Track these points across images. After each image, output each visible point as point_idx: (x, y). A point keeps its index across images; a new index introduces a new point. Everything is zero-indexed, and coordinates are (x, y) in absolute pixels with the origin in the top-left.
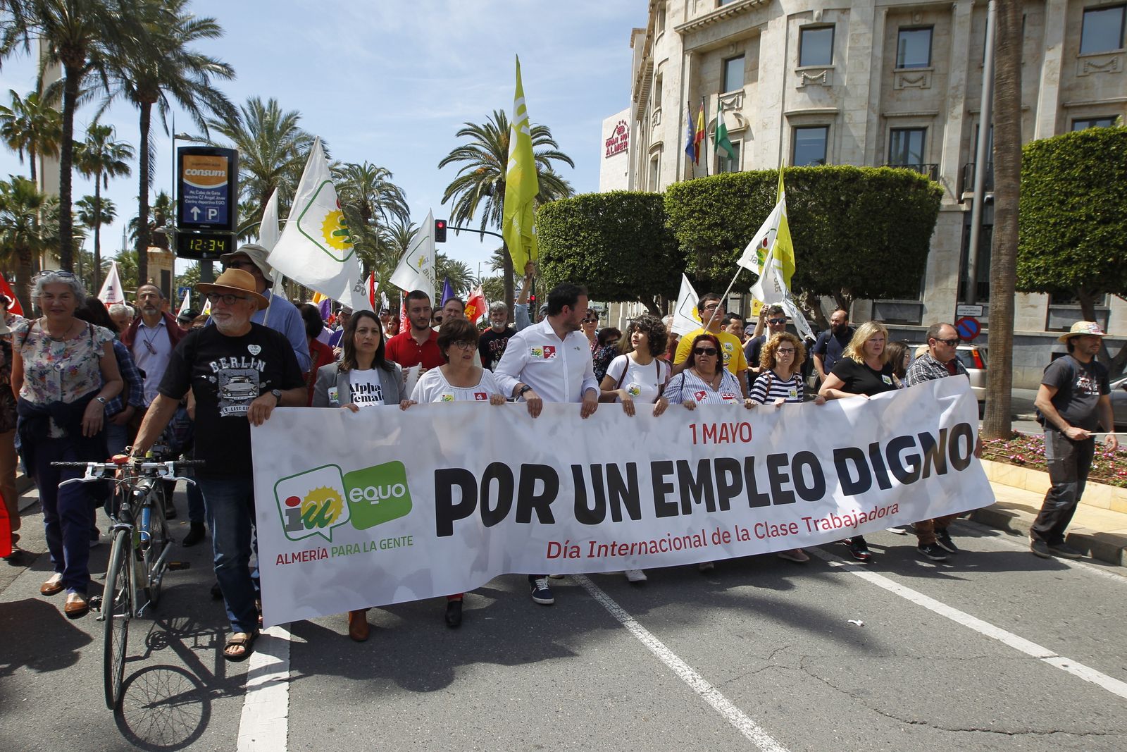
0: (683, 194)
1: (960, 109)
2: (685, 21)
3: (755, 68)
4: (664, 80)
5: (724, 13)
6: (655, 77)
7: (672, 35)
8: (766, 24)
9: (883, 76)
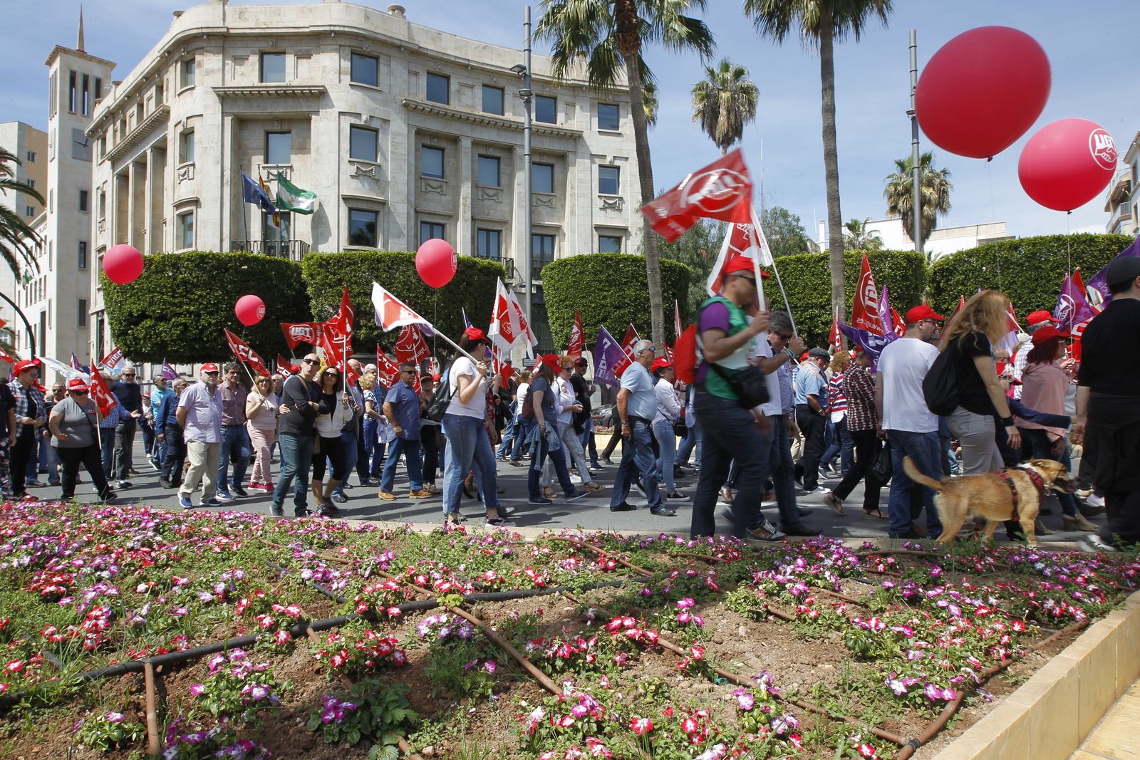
0: (329, 264)
1: (469, 215)
2: (223, 84)
3: (303, 148)
4: (197, 136)
5: (272, 91)
6: (180, 129)
7: (206, 93)
8: (317, 113)
9: (415, 180)
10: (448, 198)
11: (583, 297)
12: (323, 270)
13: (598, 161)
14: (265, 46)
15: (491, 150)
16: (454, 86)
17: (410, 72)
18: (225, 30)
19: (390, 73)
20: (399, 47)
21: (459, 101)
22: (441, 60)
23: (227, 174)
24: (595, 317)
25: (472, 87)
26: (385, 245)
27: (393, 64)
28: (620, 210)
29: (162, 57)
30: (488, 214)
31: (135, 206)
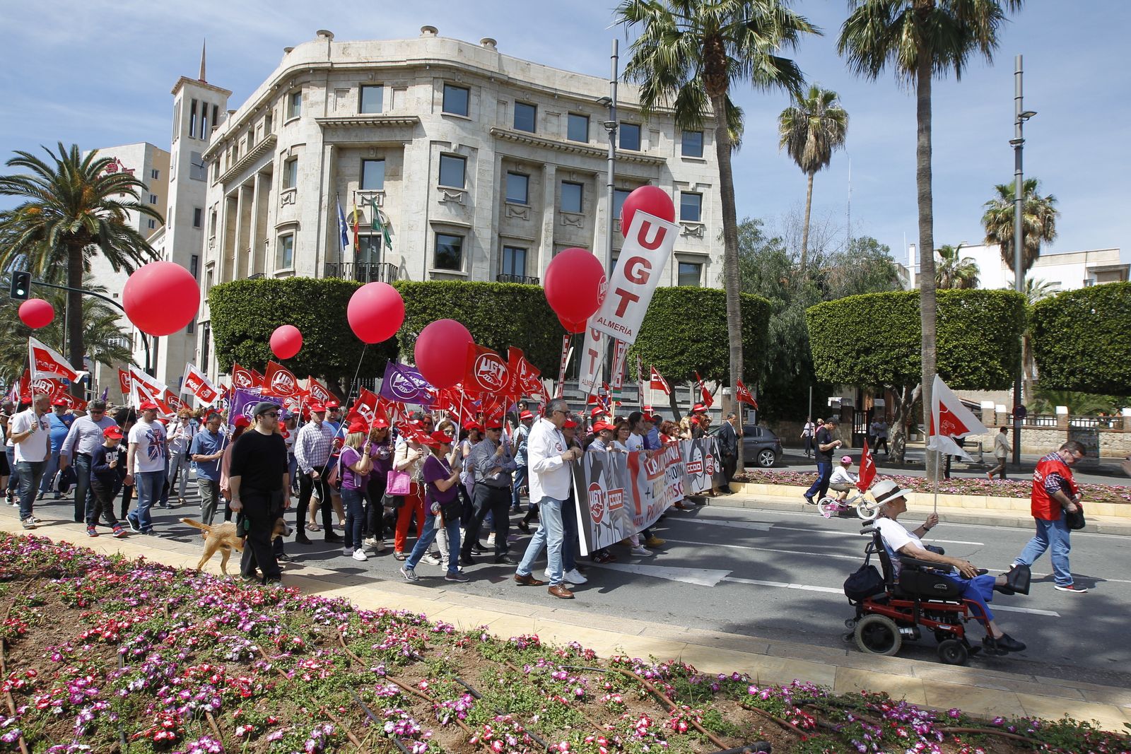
0: (415, 292)
1: (550, 240)
2: (325, 115)
3: (396, 175)
4: (300, 164)
5: (369, 121)
6: (285, 156)
7: (310, 123)
8: (410, 142)
9: (500, 206)
10: (531, 223)
11: (662, 330)
12: (409, 298)
13: (680, 188)
14: (364, 79)
15: (574, 176)
16: (541, 114)
17: (499, 102)
18: (330, 65)
19: (480, 103)
20: (490, 78)
21: (545, 129)
22: (530, 89)
23: (325, 199)
24: (672, 350)
25: (558, 115)
26: (469, 269)
27: (483, 95)
28: (701, 237)
29: (272, 90)
30: (570, 239)
31: (242, 226)
